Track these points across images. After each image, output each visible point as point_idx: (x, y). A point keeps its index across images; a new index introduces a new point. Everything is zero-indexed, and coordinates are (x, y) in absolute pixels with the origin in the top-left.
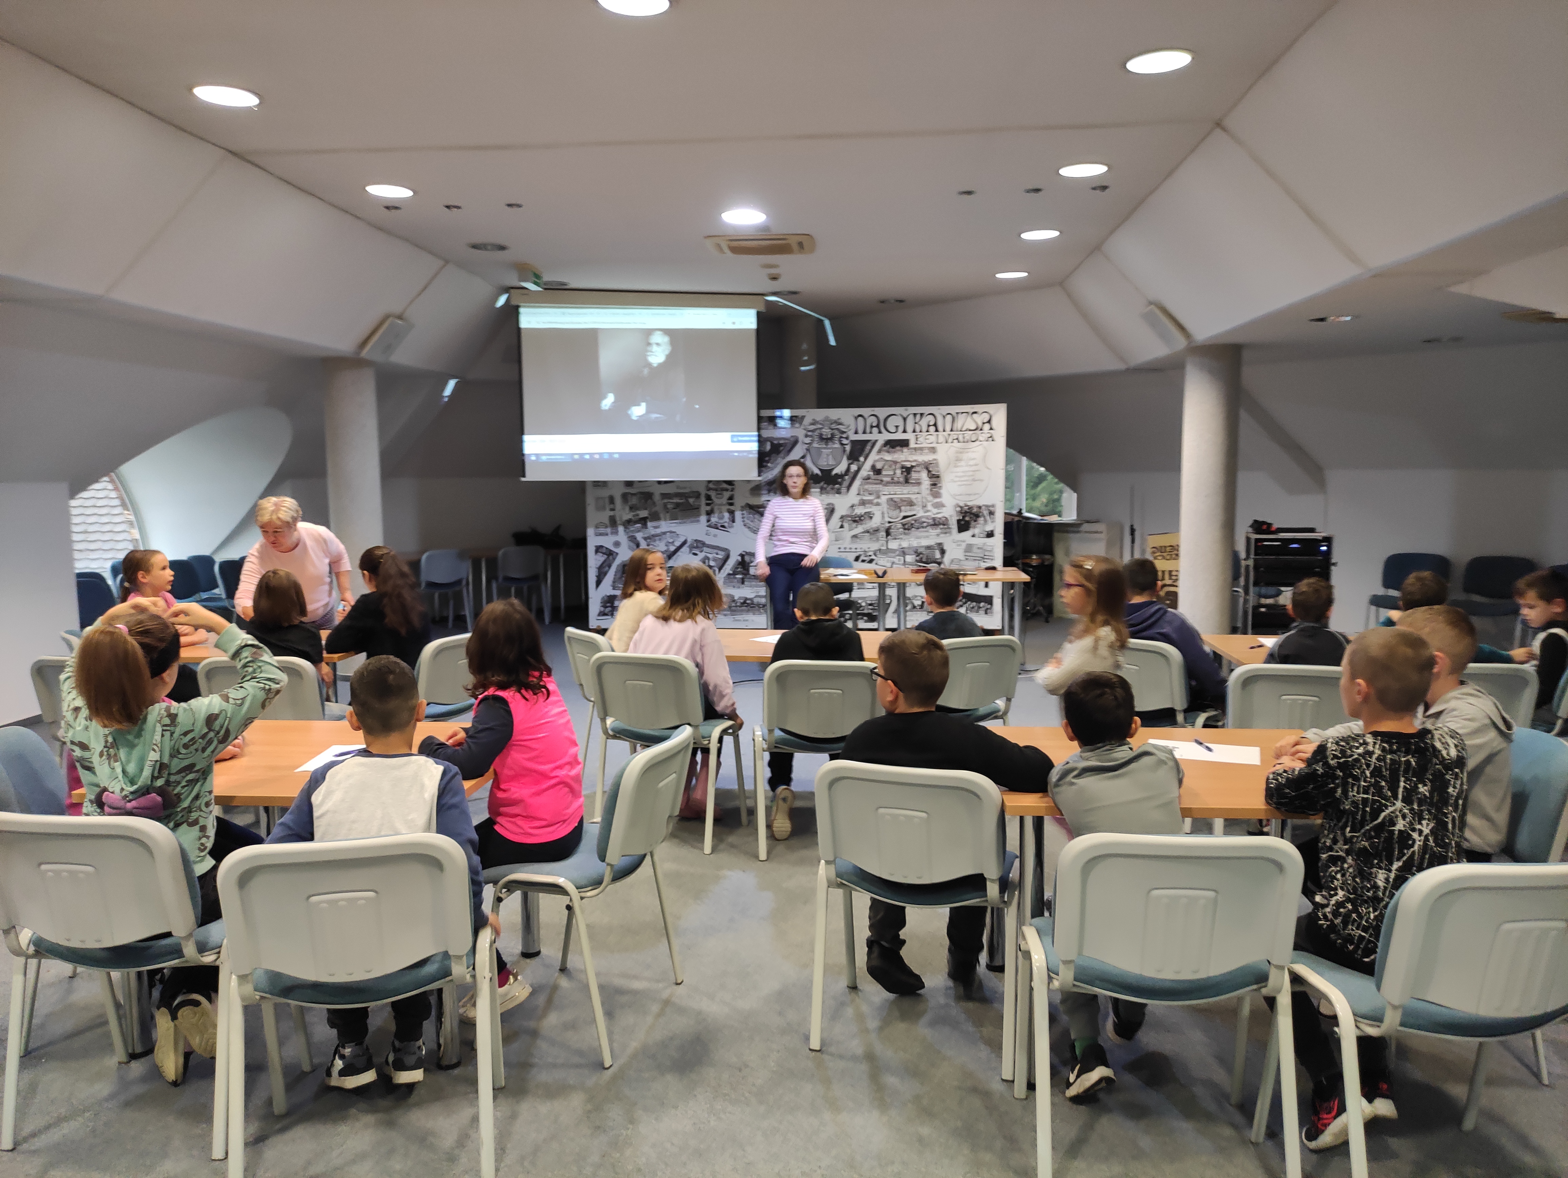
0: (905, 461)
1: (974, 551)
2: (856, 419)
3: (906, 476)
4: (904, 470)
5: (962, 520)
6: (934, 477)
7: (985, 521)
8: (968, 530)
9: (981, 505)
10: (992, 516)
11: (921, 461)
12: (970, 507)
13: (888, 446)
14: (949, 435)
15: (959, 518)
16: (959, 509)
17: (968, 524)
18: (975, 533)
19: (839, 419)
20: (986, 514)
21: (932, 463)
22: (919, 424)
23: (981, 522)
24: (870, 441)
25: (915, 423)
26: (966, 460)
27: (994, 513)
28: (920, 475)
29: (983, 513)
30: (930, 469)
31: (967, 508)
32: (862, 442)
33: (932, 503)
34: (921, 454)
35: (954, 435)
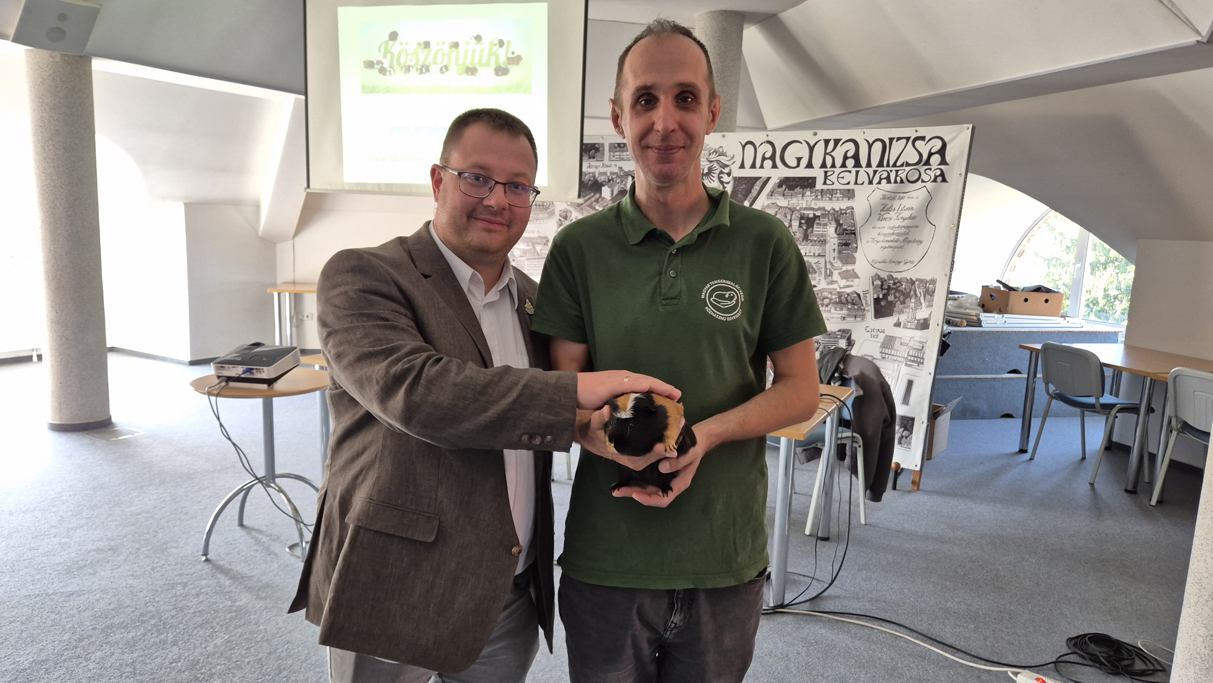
0: (806, 209)
1: (895, 347)
2: (744, 147)
3: (806, 231)
4: (803, 221)
5: (883, 299)
6: (847, 234)
7: (918, 304)
8: (891, 314)
9: (914, 279)
10: (928, 297)
11: (829, 210)
12: (896, 281)
13: (784, 187)
14: (875, 172)
15: (878, 295)
16: (878, 282)
17: (891, 305)
18: (900, 321)
19: (721, 147)
20: (920, 293)
21: (846, 213)
22: (831, 156)
23: (912, 305)
24: (760, 178)
25: (826, 154)
26: (896, 209)
27: (933, 292)
28: (825, 230)
29: (915, 291)
30: (841, 222)
31: (892, 282)
32: (748, 180)
33: (840, 271)
34: (831, 199)
35: (883, 172)
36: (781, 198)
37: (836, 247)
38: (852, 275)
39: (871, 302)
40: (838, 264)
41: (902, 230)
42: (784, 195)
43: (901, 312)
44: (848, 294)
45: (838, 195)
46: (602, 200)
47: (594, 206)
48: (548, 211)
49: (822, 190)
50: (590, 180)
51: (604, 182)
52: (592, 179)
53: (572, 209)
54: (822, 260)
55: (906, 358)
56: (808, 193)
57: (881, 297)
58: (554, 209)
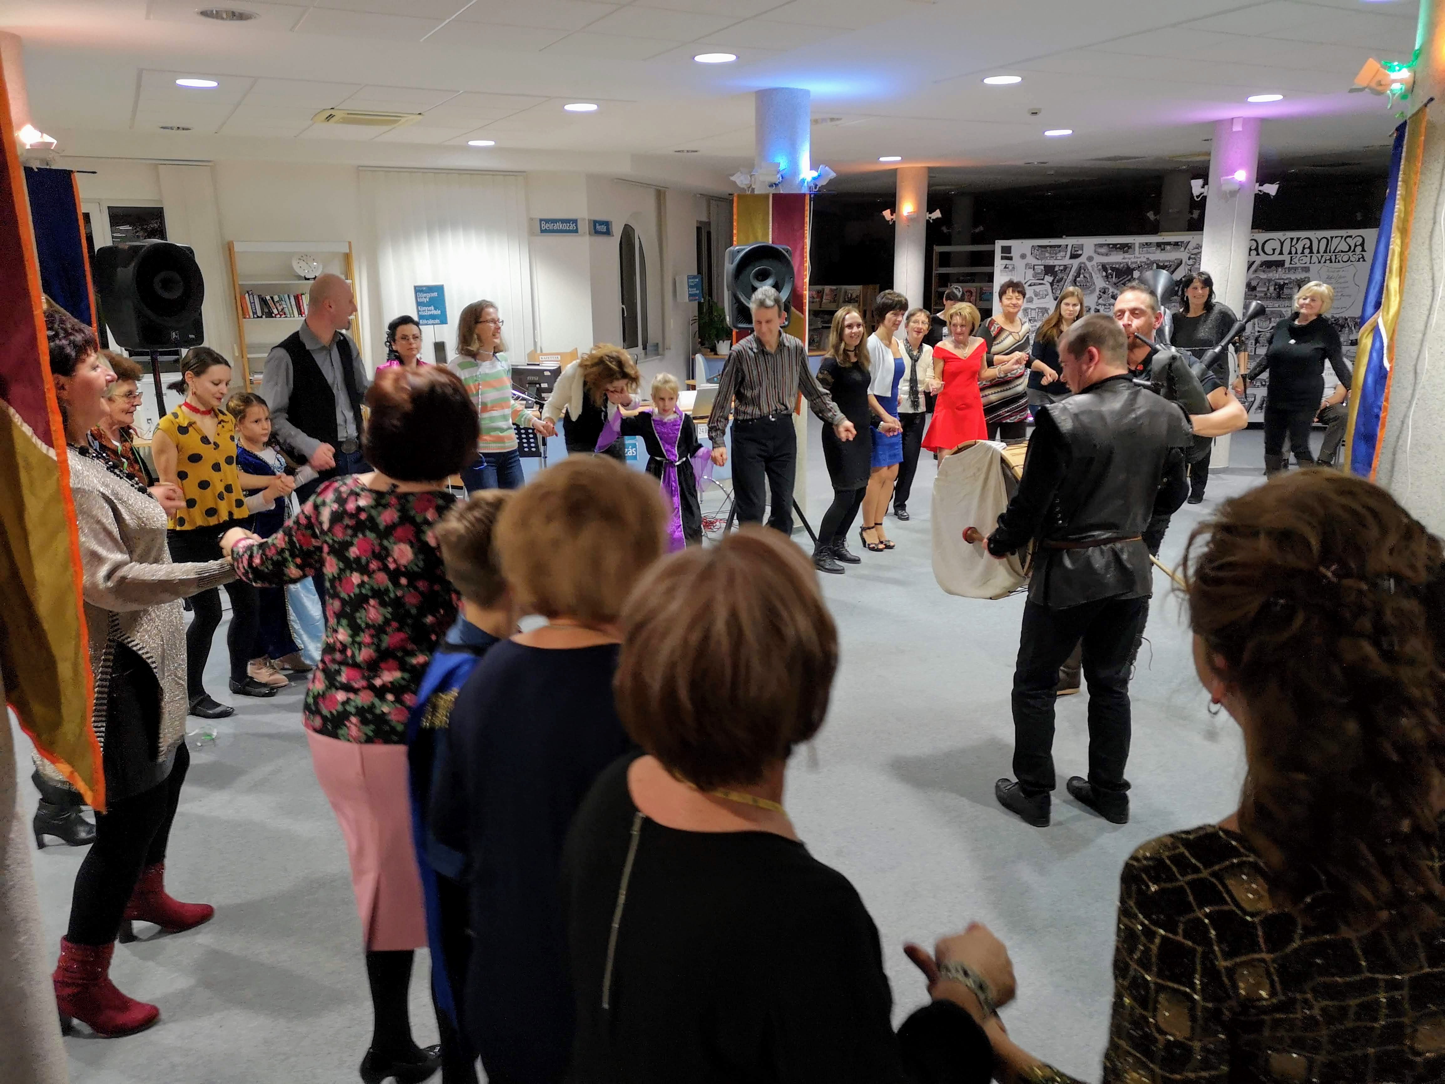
0: (1279, 279)
3: (1278, 292)
4: (1277, 287)
9: (1347, 317)
13: (1264, 267)
14: (1322, 256)
20: (1352, 325)
22: (1295, 247)
25: (1291, 246)
29: (1348, 324)
35: (1327, 256)
36: (1262, 273)
42: (1264, 271)
45: (1299, 270)
49: (1289, 267)
56: (1280, 270)
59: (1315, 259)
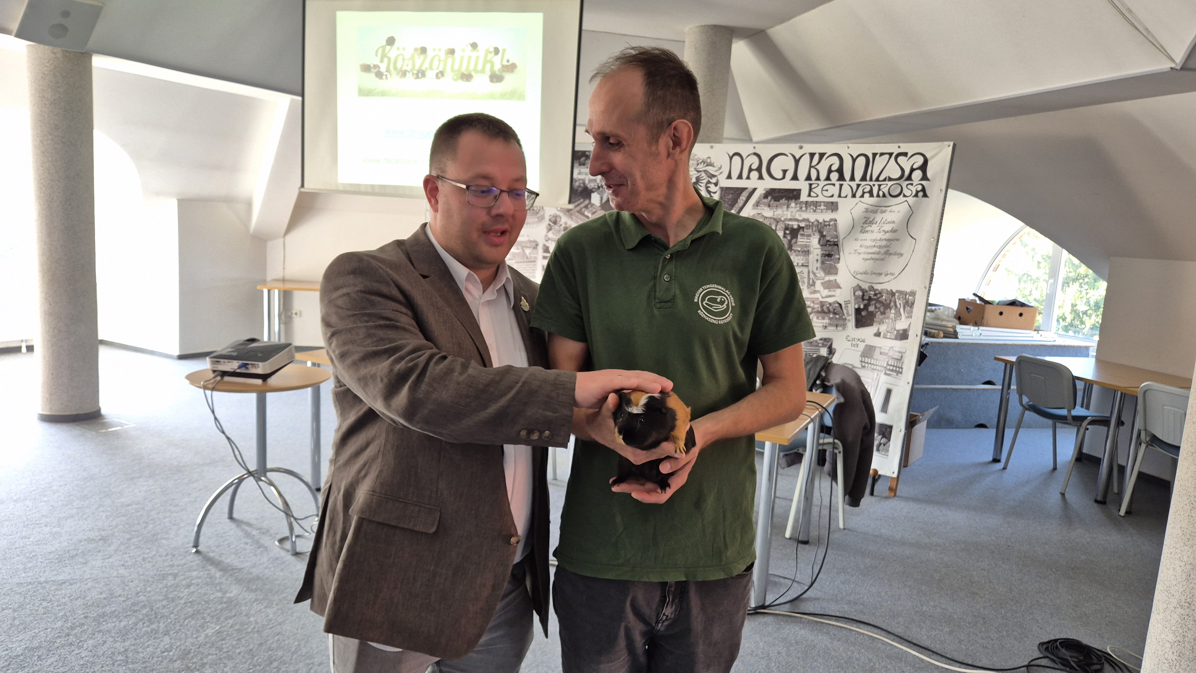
0: (790, 220)
1: (875, 357)
2: (731, 158)
3: (790, 241)
4: (788, 232)
5: (863, 309)
6: (830, 245)
7: (898, 315)
8: (871, 324)
9: (894, 291)
10: (908, 308)
11: (813, 221)
12: (877, 292)
13: (769, 198)
14: (858, 186)
15: (860, 305)
16: (859, 293)
17: (872, 315)
18: (880, 331)
19: (709, 157)
20: (900, 304)
21: (829, 225)
22: (816, 169)
23: (892, 316)
24: (746, 188)
25: (811, 167)
26: (878, 222)
27: (913, 304)
28: (809, 241)
29: (895, 302)
30: (824, 233)
31: (873, 293)
32: (735, 190)
33: (822, 281)
34: (815, 211)
35: (865, 186)
36: (766, 208)
37: (819, 258)
38: (833, 286)
39: (852, 312)
40: (821, 274)
41: (884, 243)
42: (769, 206)
43: (881, 322)
44: (830, 304)
45: (822, 207)
46: (591, 206)
47: (583, 211)
48: (538, 215)
49: (807, 202)
50: (579, 186)
51: (593, 188)
52: (582, 185)
53: (561, 214)
54: (805, 270)
55: (886, 368)
56: (793, 205)
57: (862, 307)
58: (544, 214)
59: (846, 190)
